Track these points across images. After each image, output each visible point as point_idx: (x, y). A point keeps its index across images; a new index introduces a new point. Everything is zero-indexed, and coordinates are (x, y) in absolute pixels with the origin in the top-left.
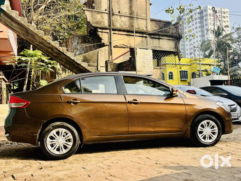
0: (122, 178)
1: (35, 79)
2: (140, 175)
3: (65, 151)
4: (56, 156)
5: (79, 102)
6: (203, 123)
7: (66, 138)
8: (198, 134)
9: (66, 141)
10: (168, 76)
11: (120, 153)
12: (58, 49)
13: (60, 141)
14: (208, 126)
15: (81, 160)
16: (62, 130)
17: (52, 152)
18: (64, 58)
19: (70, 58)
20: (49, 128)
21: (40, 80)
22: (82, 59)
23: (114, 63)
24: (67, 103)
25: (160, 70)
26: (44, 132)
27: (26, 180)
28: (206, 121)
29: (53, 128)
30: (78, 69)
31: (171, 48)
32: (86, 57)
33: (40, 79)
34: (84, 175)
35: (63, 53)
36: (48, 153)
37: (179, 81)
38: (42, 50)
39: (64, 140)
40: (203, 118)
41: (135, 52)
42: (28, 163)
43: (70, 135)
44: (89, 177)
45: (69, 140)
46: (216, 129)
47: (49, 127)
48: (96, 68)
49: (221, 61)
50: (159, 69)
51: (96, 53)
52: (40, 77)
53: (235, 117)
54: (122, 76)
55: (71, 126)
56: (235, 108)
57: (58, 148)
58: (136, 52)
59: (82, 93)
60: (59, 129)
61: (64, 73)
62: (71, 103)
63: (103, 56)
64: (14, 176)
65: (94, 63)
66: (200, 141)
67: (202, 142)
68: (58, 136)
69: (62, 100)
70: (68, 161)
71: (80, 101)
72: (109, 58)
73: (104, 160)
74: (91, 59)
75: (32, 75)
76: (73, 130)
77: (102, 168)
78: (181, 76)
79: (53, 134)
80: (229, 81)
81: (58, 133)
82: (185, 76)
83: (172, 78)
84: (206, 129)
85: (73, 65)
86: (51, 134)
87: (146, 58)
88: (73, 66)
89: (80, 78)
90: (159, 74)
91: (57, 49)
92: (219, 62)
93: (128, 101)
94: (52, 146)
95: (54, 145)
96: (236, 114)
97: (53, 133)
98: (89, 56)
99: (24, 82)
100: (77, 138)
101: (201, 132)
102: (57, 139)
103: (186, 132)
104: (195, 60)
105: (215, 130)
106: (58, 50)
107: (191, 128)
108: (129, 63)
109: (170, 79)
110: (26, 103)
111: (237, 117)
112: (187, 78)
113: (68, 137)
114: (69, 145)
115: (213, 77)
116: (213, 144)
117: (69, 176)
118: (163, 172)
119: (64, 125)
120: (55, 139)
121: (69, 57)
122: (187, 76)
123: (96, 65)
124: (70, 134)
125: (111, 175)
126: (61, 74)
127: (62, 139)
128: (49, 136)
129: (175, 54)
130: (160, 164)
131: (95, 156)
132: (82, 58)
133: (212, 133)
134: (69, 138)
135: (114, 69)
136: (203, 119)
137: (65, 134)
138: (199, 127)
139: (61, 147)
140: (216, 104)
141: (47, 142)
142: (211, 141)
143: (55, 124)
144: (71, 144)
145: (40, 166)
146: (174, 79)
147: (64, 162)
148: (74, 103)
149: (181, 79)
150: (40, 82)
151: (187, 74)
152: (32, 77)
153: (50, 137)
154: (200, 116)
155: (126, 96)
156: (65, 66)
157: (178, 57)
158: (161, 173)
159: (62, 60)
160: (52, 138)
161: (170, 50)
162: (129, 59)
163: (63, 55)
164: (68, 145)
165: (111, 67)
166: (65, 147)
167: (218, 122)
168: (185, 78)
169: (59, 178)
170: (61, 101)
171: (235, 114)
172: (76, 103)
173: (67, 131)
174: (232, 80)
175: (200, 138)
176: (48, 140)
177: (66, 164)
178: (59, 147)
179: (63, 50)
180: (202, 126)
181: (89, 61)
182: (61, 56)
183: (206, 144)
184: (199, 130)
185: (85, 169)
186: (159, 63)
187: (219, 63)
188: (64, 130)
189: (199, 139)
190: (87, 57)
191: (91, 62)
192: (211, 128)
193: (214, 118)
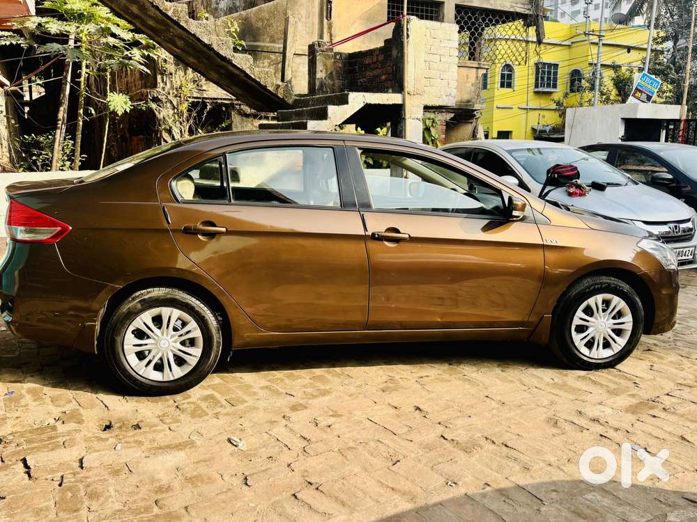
0: (340, 500)
1: (95, 78)
2: (393, 489)
3: (178, 372)
4: (152, 386)
5: (221, 233)
6: (591, 301)
7: (181, 335)
8: (574, 333)
9: (183, 343)
10: (498, 79)
11: (338, 375)
12: (161, 8)
13: (164, 344)
14: (604, 311)
15: (224, 403)
16: (171, 313)
17: (140, 374)
18: (181, 38)
19: (198, 40)
20: (130, 305)
21: (108, 94)
22: (236, 30)
23: (336, 54)
24: (186, 233)
25: (477, 72)
26: (115, 318)
27: (63, 485)
28: (600, 298)
29: (142, 305)
30: (223, 71)
31: (517, 3)
32: (251, 23)
33: (108, 88)
34: (232, 476)
35: (177, 23)
36: (130, 376)
37: (531, 94)
38: (110, 4)
39: (175, 342)
40: (592, 287)
41: (403, 31)
42: (70, 402)
43: (195, 329)
44: (246, 484)
45: (192, 342)
46: (628, 321)
47: (130, 302)
48: (280, 58)
49: (665, 39)
50: (475, 70)
51: (281, 10)
52: (109, 83)
53: (686, 258)
54: (359, 149)
55: (198, 302)
56: (691, 229)
57: (159, 361)
58: (407, 29)
59: (230, 201)
60: (160, 308)
61: (181, 73)
62: (196, 234)
63: (304, 20)
64: (29, 463)
65: (273, 41)
66: (577, 352)
67: (582, 357)
68: (160, 328)
69: (168, 223)
70: (188, 403)
71: (224, 230)
72: (321, 36)
73: (294, 408)
74: (265, 28)
75: (82, 79)
76: (203, 314)
77: (286, 449)
78: (537, 79)
79: (145, 323)
80: (683, 122)
81: (158, 320)
82: (549, 79)
83: (509, 85)
84: (597, 319)
85: (209, 58)
86: (138, 323)
87: (435, 52)
88: (207, 61)
89: (224, 153)
90: (472, 85)
91: (157, 8)
92: (659, 40)
93: (373, 234)
94: (141, 356)
95: (147, 353)
96: (691, 249)
97: (142, 321)
98: (260, 19)
99: (60, 95)
100: (215, 337)
101: (581, 329)
102: (155, 337)
103: (538, 328)
104: (585, 34)
105: (623, 323)
106: (161, 11)
107: (553, 317)
108: (381, 57)
109: (502, 85)
110: (59, 228)
111: (691, 257)
112: (555, 86)
113: (188, 332)
114: (190, 355)
115: (635, 107)
116: (611, 364)
117: (189, 475)
118: (460, 483)
119: (177, 297)
120: (148, 337)
121: (194, 35)
122: (555, 80)
123: (279, 48)
124: (193, 325)
125: (309, 483)
126: (171, 74)
127: (171, 338)
128: (131, 328)
129: (529, 21)
130: (452, 440)
131: (267, 387)
132: (236, 26)
133: (614, 330)
134: (191, 337)
135: (334, 73)
136: (592, 291)
137: (179, 323)
138: (579, 313)
139: (168, 360)
140: (639, 245)
141: (125, 347)
142: (607, 353)
143: (148, 293)
144: (197, 352)
145: (106, 417)
146: (516, 88)
147: (176, 404)
148: (205, 234)
149: (537, 90)
150: (108, 99)
151: (556, 73)
152: (82, 84)
153: (133, 332)
154: (585, 281)
155: (367, 216)
156: (184, 59)
157: (536, 30)
158: (455, 483)
159: (175, 42)
160: (139, 334)
161: (513, 7)
162: (383, 44)
163: (176, 27)
164: (188, 356)
165: (325, 65)
166: (180, 362)
167: (638, 299)
168: (548, 85)
169: (158, 485)
170: (166, 226)
171: (688, 249)
172: (213, 234)
173: (187, 317)
174: (691, 120)
175: (576, 344)
176: (130, 340)
177: (182, 417)
178: (161, 359)
179: (175, 11)
180: (588, 311)
181: (257, 34)
182: (171, 30)
183: (594, 361)
184: (576, 321)
185: (235, 446)
186: (475, 49)
187: (657, 43)
188: (177, 313)
189: (573, 348)
190: (253, 21)
191: (265, 37)
192: (614, 318)
193: (626, 287)
